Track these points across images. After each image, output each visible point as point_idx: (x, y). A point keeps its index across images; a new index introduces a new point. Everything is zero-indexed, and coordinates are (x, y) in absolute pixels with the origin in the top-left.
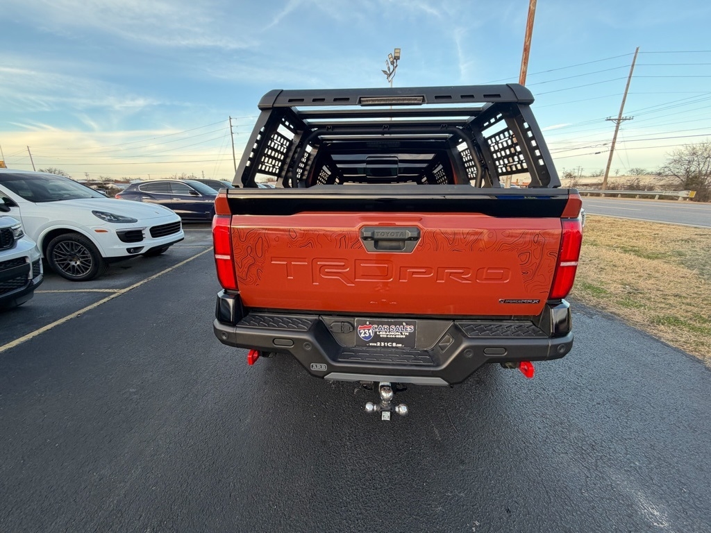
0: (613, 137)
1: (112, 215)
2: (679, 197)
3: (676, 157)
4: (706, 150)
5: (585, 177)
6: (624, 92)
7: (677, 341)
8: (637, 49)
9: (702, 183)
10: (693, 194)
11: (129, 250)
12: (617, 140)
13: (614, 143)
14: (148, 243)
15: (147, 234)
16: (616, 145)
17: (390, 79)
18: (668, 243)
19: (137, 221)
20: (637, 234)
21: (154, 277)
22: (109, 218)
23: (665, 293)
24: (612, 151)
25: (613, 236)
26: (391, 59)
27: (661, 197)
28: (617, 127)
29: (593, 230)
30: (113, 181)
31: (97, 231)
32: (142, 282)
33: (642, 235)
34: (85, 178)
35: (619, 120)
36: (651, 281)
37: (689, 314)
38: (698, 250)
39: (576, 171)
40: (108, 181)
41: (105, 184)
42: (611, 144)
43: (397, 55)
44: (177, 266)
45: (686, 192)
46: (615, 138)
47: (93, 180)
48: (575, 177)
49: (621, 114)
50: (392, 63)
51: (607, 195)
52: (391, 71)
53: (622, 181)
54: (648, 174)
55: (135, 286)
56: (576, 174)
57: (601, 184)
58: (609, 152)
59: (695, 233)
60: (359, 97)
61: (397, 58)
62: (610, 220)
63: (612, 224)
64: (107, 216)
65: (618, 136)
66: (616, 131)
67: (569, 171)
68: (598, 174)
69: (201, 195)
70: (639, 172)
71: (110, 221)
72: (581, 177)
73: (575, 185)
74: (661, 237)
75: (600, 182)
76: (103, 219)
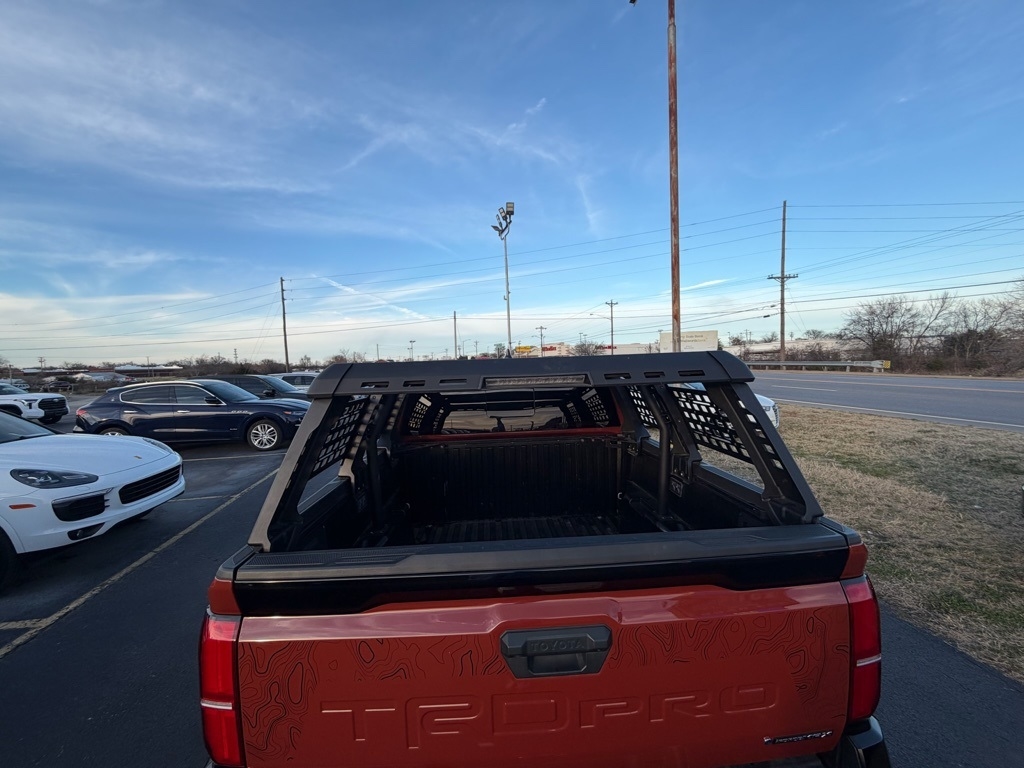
0: (780, 298)
1: (50, 473)
2: (872, 368)
3: (855, 318)
4: (884, 308)
5: (757, 343)
6: (781, 247)
7: (980, 649)
8: (785, 203)
9: (891, 346)
10: (888, 364)
11: (72, 535)
12: (786, 301)
13: (782, 304)
14: (115, 513)
15: (114, 498)
16: (785, 306)
17: (503, 236)
18: (891, 446)
19: (96, 478)
20: (848, 433)
21: (116, 578)
22: (42, 480)
23: (924, 542)
24: (782, 313)
25: (819, 437)
26: (503, 214)
27: (853, 369)
28: (783, 286)
29: (791, 428)
30: (85, 368)
31: (13, 507)
32: (88, 596)
33: (855, 434)
34: (39, 365)
35: (783, 279)
36: (896, 521)
37: (971, 584)
38: (930, 456)
39: (744, 335)
40: (77, 368)
41: (72, 374)
42: (779, 306)
43: (510, 209)
44: (165, 545)
45: (878, 362)
46: (783, 299)
47: (52, 368)
48: (744, 343)
49: (783, 271)
50: (505, 218)
51: (789, 368)
52: (504, 226)
53: (801, 346)
54: (827, 336)
55: (71, 607)
56: (745, 339)
57: (778, 351)
58: (779, 315)
59: (917, 429)
60: (482, 377)
61: (511, 213)
62: (806, 411)
63: (812, 418)
64: (39, 476)
65: (785, 296)
66: (782, 291)
67: (735, 336)
68: (770, 337)
69: (224, 404)
70: (816, 334)
71: (43, 485)
72: (751, 342)
73: (747, 353)
74: (880, 438)
75: (774, 348)
76: (31, 483)
